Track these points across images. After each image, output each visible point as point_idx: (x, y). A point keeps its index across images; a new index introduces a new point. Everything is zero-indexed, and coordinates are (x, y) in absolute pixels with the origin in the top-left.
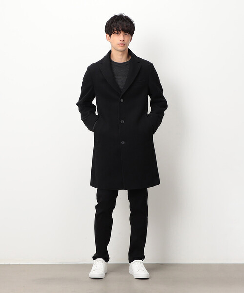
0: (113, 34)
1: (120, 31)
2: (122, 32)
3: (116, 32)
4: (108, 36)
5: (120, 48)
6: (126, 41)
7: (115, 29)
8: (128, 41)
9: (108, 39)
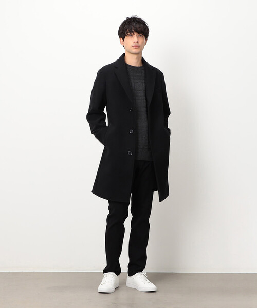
0: (126, 37)
1: (133, 32)
2: (135, 34)
3: (129, 34)
4: (122, 40)
5: (134, 51)
6: (140, 43)
7: (128, 31)
8: (143, 43)
9: (122, 43)
